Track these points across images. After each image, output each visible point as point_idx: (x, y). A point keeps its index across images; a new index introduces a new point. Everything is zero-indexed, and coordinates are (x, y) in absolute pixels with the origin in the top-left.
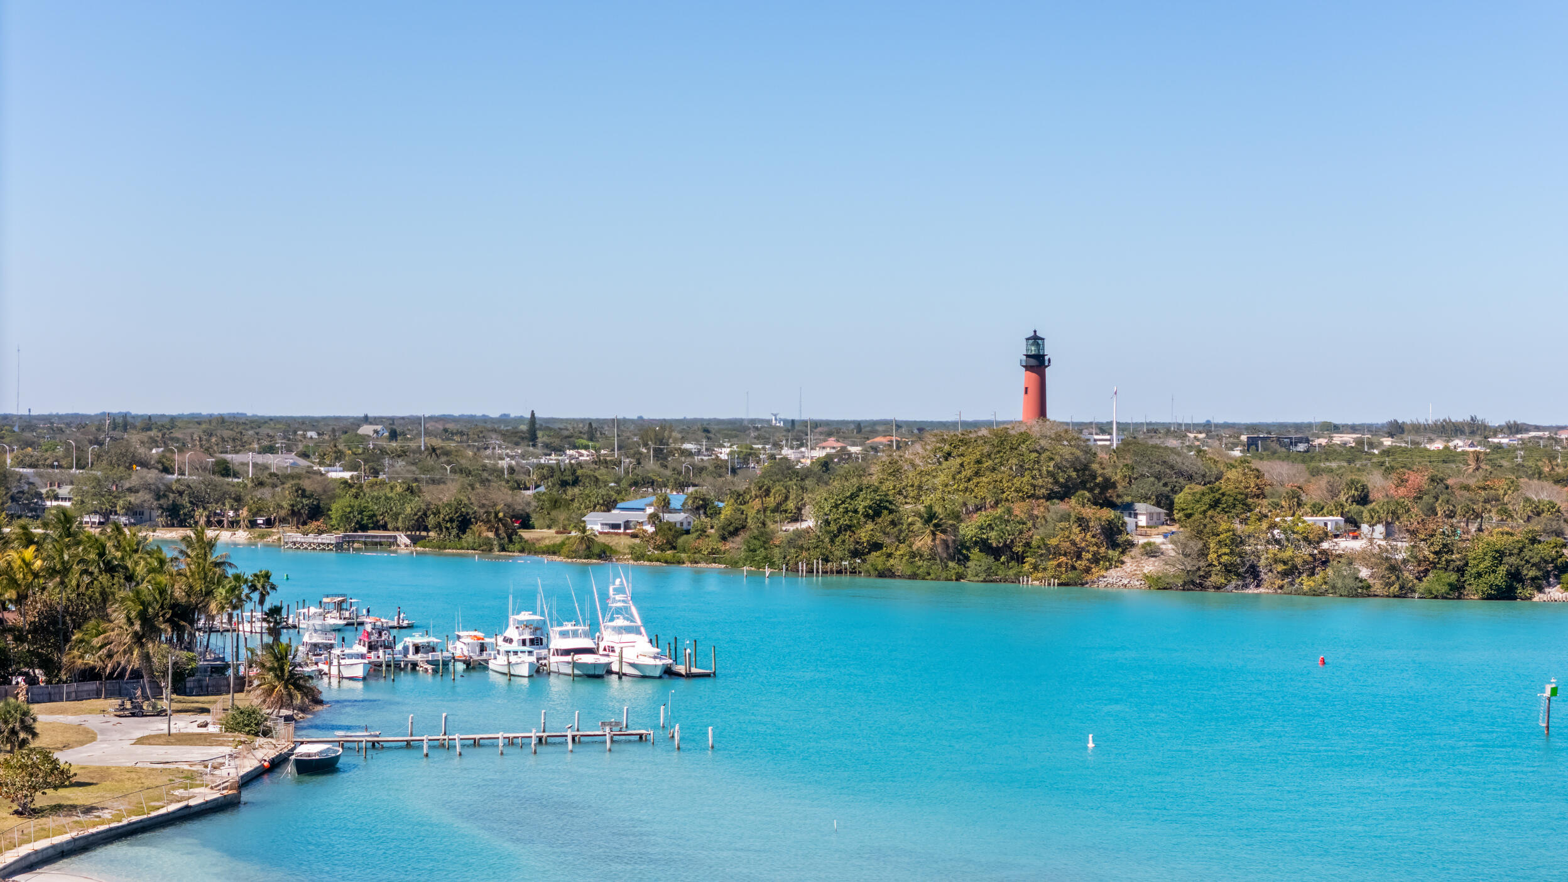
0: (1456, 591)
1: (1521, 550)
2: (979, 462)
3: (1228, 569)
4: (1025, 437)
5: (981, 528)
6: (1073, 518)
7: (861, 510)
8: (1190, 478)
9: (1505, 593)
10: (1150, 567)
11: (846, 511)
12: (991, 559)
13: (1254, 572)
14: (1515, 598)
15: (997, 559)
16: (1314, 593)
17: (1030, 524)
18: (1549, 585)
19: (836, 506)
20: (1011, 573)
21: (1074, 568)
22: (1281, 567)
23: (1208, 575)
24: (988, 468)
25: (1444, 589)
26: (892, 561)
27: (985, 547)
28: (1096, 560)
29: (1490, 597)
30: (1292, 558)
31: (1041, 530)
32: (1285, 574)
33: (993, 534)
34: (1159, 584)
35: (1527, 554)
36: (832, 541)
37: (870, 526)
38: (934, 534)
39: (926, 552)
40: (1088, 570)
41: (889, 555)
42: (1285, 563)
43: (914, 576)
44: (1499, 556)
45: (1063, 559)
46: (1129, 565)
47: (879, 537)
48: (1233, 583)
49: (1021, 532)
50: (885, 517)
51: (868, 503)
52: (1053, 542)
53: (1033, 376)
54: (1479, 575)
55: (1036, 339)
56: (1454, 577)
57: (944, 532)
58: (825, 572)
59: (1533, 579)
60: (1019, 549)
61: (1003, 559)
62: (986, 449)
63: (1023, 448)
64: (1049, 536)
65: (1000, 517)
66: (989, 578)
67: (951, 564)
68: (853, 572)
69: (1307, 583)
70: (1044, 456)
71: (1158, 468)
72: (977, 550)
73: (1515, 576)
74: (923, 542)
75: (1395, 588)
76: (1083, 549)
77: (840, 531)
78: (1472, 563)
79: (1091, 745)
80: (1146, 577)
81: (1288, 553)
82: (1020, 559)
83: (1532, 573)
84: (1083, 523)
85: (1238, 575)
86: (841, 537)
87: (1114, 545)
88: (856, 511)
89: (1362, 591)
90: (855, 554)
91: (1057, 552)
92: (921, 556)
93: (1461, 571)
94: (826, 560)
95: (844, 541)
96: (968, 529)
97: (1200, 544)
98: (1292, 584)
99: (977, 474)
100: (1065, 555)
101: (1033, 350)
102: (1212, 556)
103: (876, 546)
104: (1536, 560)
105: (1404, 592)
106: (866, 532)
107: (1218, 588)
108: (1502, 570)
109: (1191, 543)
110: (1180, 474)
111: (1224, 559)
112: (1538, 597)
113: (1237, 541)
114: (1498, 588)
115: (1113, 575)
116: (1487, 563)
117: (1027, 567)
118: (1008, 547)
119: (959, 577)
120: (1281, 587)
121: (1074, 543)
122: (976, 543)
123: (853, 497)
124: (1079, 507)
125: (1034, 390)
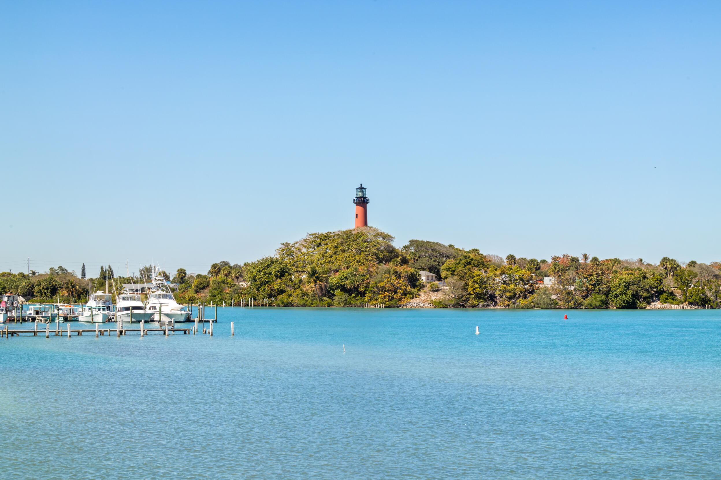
0: (605, 305)
1: (639, 282)
2: (336, 247)
3: (479, 296)
4: (360, 235)
5: (341, 279)
6: (392, 272)
7: (274, 273)
8: (447, 257)
9: (631, 305)
10: (435, 297)
11: (265, 274)
12: (347, 295)
13: (492, 298)
14: (637, 308)
15: (350, 295)
16: (527, 307)
17: (368, 276)
18: (654, 301)
19: (260, 271)
20: (358, 302)
21: (393, 298)
22: (508, 294)
23: (468, 300)
24: (341, 250)
25: (599, 303)
26: (292, 298)
27: (343, 289)
28: (405, 294)
29: (624, 307)
30: (514, 289)
31: (375, 279)
32: (510, 298)
33: (347, 282)
34: (441, 305)
35: (642, 283)
36: (258, 290)
37: (279, 281)
38: (315, 282)
39: (310, 292)
40: (400, 299)
41: (290, 295)
42: (510, 292)
43: (304, 306)
44: (627, 286)
45: (387, 293)
46: (423, 296)
47: (284, 287)
48: (482, 304)
49: (363, 280)
50: (287, 277)
51: (277, 269)
52: (382, 284)
53: (360, 208)
54: (617, 296)
55: (362, 189)
56: (603, 297)
57: (321, 281)
58: (255, 306)
59: (645, 298)
60: (362, 289)
61: (353, 295)
62: (340, 241)
63: (360, 240)
64: (379, 282)
65: (351, 273)
66: (347, 305)
67: (325, 298)
68: (270, 305)
69: (522, 302)
70: (371, 244)
71: (430, 252)
72: (339, 291)
73: (636, 296)
74: (309, 287)
75: (571, 304)
76: (398, 288)
77: (261, 284)
78: (613, 289)
79: (477, 333)
80: (434, 302)
81: (512, 286)
82: (363, 295)
83: (645, 294)
84: (397, 275)
85: (484, 299)
86: (262, 288)
87: (414, 286)
88: (271, 274)
89: (553, 306)
90: (270, 296)
91: (384, 290)
92: (308, 295)
93: (607, 294)
94: (255, 299)
95: (264, 289)
96: (334, 279)
97: (463, 283)
98: (514, 303)
99: (335, 253)
100: (388, 291)
101: (360, 194)
102: (470, 289)
103: (282, 292)
104: (647, 287)
105: (577, 306)
106: (277, 284)
107: (473, 307)
108: (629, 293)
109: (459, 283)
110: (442, 255)
111: (477, 290)
112: (648, 307)
113: (483, 282)
114: (628, 302)
115: (414, 302)
116: (621, 289)
117: (367, 298)
118: (356, 289)
119: (329, 305)
120: (508, 305)
121: (393, 285)
122: (338, 287)
123: (268, 266)
124: (394, 267)
125: (360, 216)
